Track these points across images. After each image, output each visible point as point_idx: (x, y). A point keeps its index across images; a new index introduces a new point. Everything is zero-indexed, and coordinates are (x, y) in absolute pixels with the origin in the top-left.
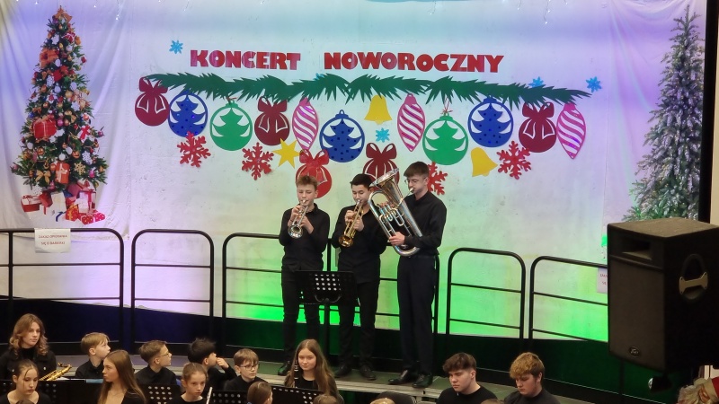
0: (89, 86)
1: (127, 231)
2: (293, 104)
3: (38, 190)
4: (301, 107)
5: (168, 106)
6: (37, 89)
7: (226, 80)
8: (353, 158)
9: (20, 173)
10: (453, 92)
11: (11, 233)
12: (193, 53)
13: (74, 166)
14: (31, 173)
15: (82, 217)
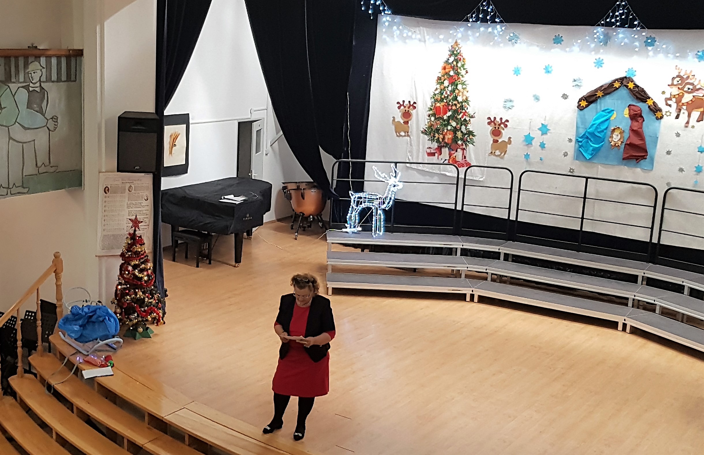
0: (468, 87)
3: (435, 145)
6: (438, 86)
9: (426, 134)
13: (456, 133)
14: (432, 134)
15: (457, 163)
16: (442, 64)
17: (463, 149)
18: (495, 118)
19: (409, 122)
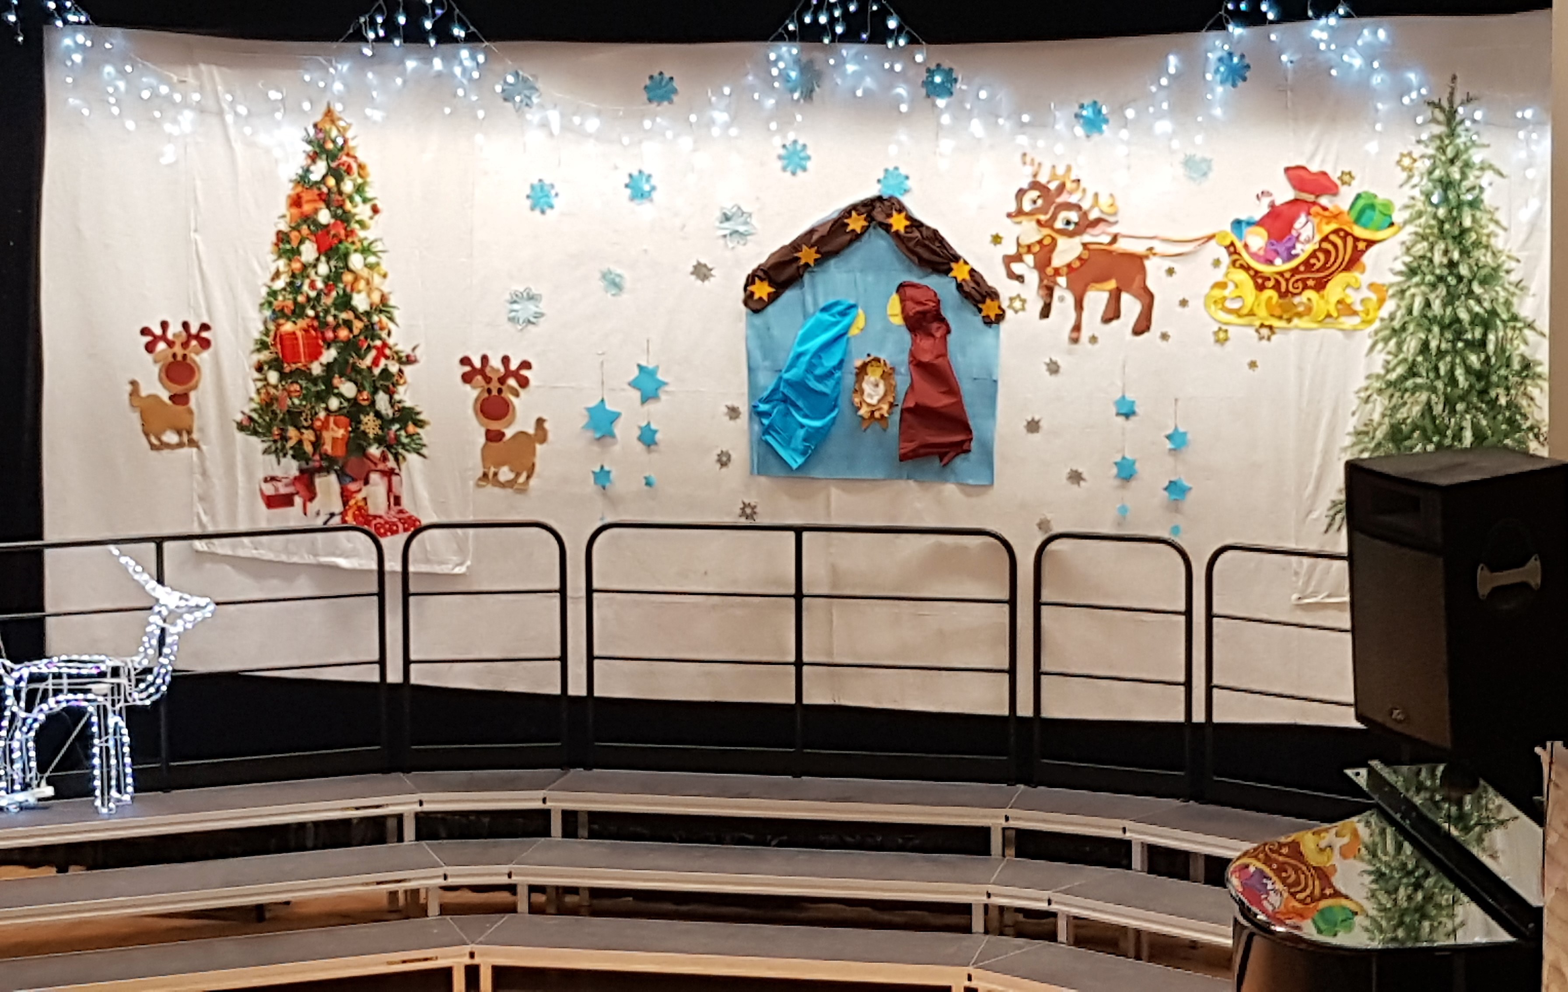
0: (385, 261)
3: (291, 467)
6: (282, 264)
9: (255, 433)
13: (360, 422)
14: (276, 431)
15: (374, 522)
16: (288, 189)
17: (389, 474)
18: (485, 359)
19: (193, 395)
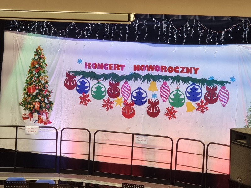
0: (48, 75)
1: (60, 128)
2: (122, 83)
4: (125, 85)
5: (76, 83)
7: (97, 74)
8: (143, 104)
9: (22, 106)
10: (180, 81)
11: (17, 127)
12: (86, 63)
14: (26, 105)
16: (31, 61)
17: (47, 113)
